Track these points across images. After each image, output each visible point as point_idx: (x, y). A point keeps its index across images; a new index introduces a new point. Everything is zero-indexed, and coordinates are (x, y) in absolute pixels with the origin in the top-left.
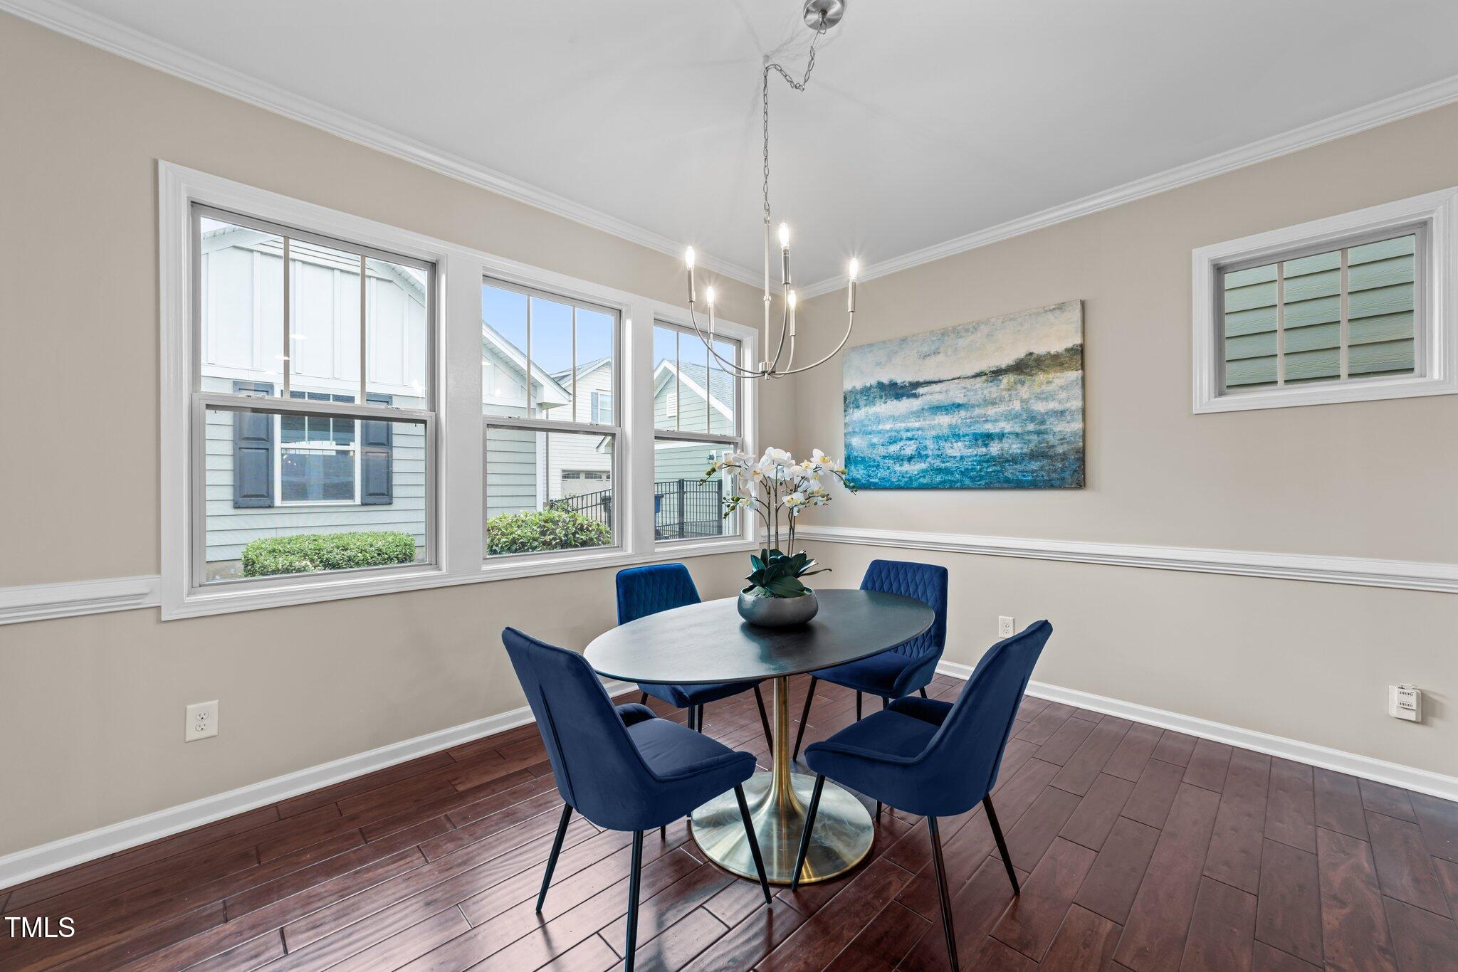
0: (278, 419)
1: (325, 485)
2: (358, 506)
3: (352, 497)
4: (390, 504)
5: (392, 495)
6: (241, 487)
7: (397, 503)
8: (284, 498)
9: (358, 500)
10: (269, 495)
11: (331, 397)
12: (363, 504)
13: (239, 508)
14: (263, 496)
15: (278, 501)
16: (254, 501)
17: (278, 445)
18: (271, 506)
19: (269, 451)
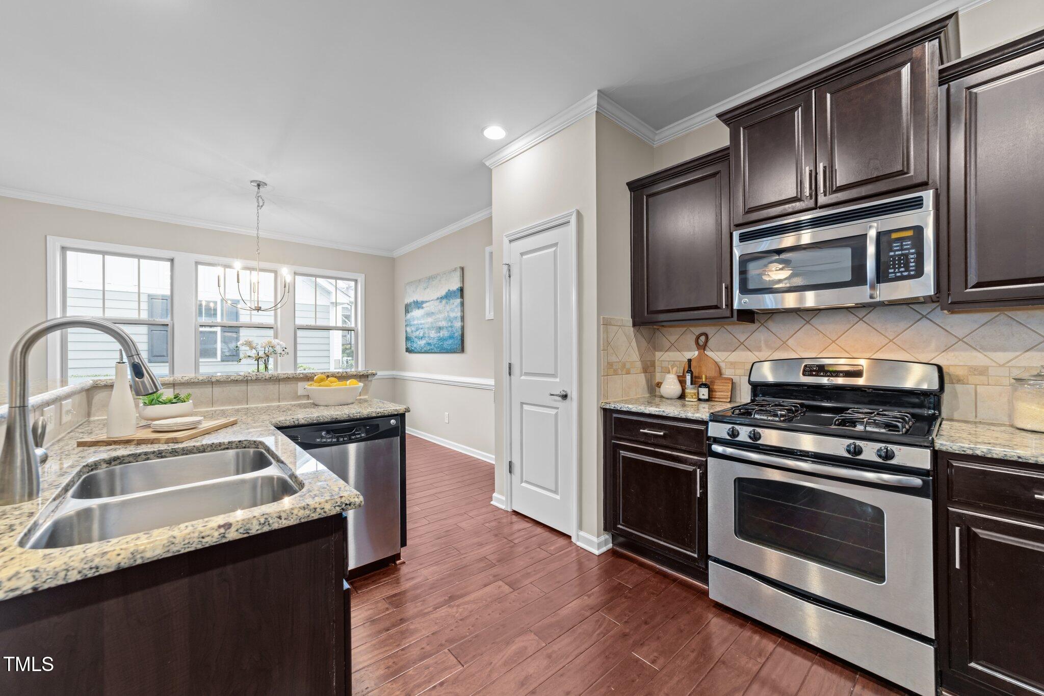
2: (219, 362)
3: (216, 358)
6: (152, 352)
9: (219, 358)
12: (222, 361)
13: (151, 362)
14: (164, 356)
16: (159, 359)
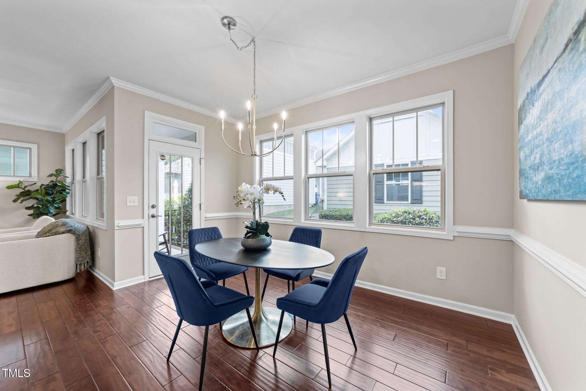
0: (385, 175)
1: (398, 196)
2: (410, 204)
3: (408, 201)
4: (422, 203)
5: (422, 200)
7: (424, 204)
8: (387, 200)
9: (410, 202)
10: (383, 199)
11: (401, 165)
12: (412, 203)
15: (385, 201)
17: (386, 183)
18: (383, 203)
19: (383, 185)
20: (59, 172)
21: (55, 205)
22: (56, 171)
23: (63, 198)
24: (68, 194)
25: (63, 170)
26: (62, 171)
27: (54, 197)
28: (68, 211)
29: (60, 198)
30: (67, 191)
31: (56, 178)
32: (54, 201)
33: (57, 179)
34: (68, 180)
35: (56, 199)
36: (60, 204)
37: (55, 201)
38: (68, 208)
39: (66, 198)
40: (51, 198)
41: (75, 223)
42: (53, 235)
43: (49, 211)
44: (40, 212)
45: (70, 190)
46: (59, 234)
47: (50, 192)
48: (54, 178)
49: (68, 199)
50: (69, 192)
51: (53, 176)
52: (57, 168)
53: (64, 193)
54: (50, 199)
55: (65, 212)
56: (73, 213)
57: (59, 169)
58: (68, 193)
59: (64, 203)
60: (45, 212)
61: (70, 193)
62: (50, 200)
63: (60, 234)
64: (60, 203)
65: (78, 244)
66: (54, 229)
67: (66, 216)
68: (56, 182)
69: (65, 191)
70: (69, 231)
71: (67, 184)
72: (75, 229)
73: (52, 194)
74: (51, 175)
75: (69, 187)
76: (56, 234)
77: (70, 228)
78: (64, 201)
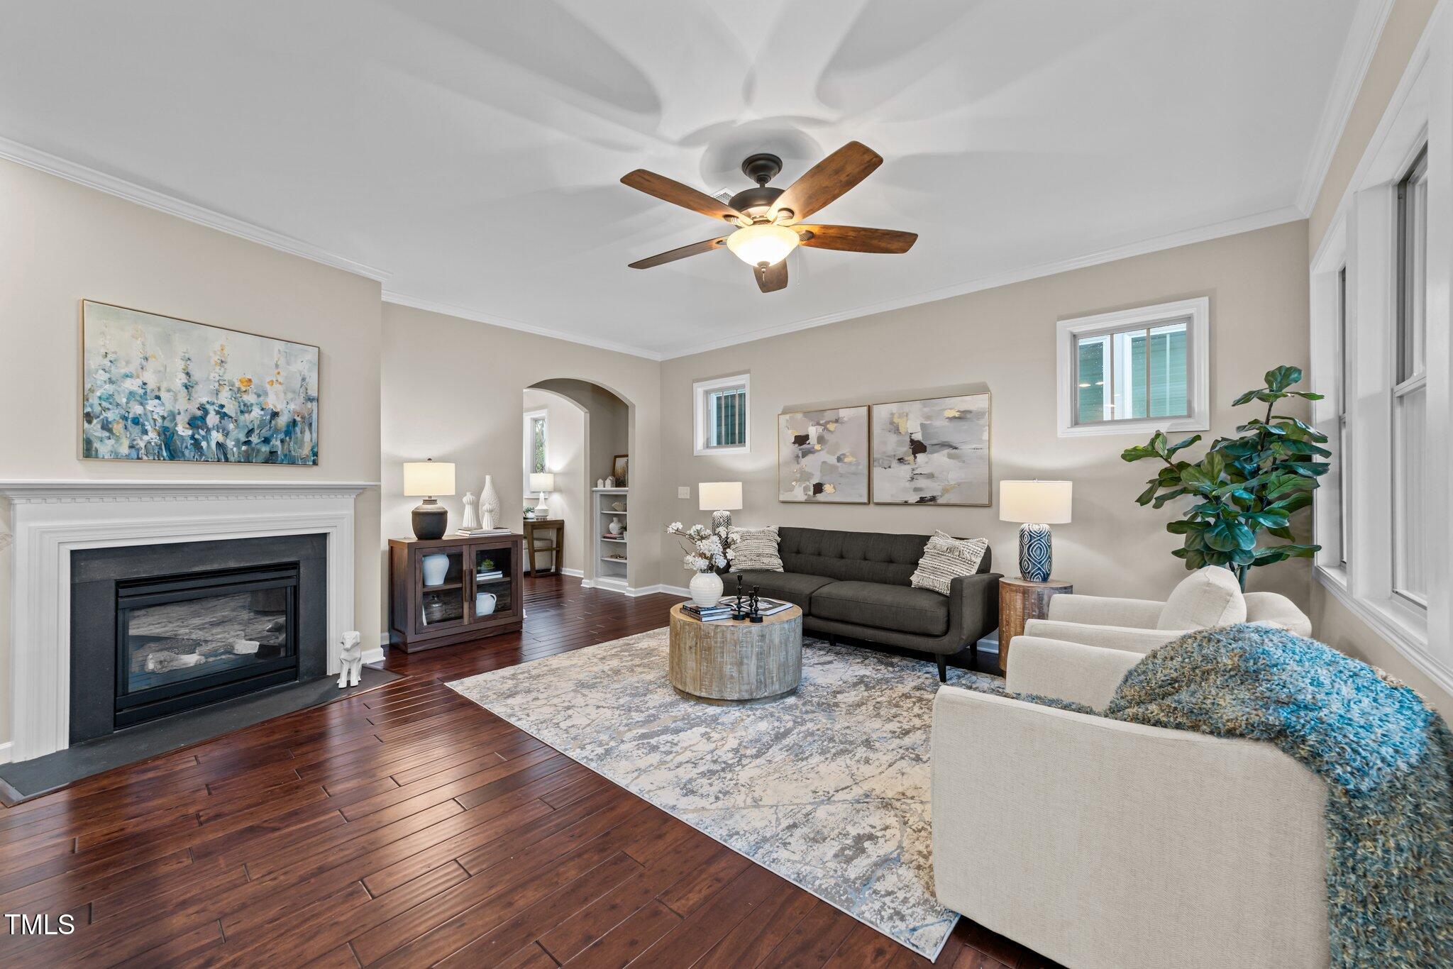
20: (1279, 380)
21: (1261, 520)
22: (1270, 377)
23: (1302, 490)
24: (1319, 473)
25: (1299, 371)
26: (1295, 376)
27: (1264, 486)
28: (1319, 548)
29: (1286, 489)
30: (1318, 459)
31: (1267, 405)
32: (1262, 502)
33: (1270, 410)
34: (1323, 412)
35: (1271, 497)
36: (1284, 516)
37: (1270, 503)
38: (1322, 533)
39: (1311, 492)
40: (1251, 491)
41: (1324, 675)
42: (1179, 726)
43: (1238, 545)
44: (1207, 547)
45: (1326, 454)
46: (1212, 733)
47: (1244, 468)
48: (1257, 410)
49: (1321, 497)
50: (1327, 465)
51: (1255, 401)
52: (1273, 368)
53: (1301, 471)
54: (1245, 495)
55: (1311, 551)
56: (1345, 560)
57: (1280, 369)
58: (1322, 469)
59: (1302, 513)
60: (1223, 546)
61: (1333, 469)
62: (1245, 499)
63: (1219, 735)
64: (1286, 512)
65: (1346, 863)
66: (1190, 681)
67: (1313, 570)
68: (1267, 422)
69: (1309, 459)
70: (1279, 736)
71: (1312, 430)
72: (1324, 729)
73: (1255, 473)
74: (1246, 398)
75: (1323, 439)
76: (1196, 720)
77: (1284, 714)
78: (1305, 502)
